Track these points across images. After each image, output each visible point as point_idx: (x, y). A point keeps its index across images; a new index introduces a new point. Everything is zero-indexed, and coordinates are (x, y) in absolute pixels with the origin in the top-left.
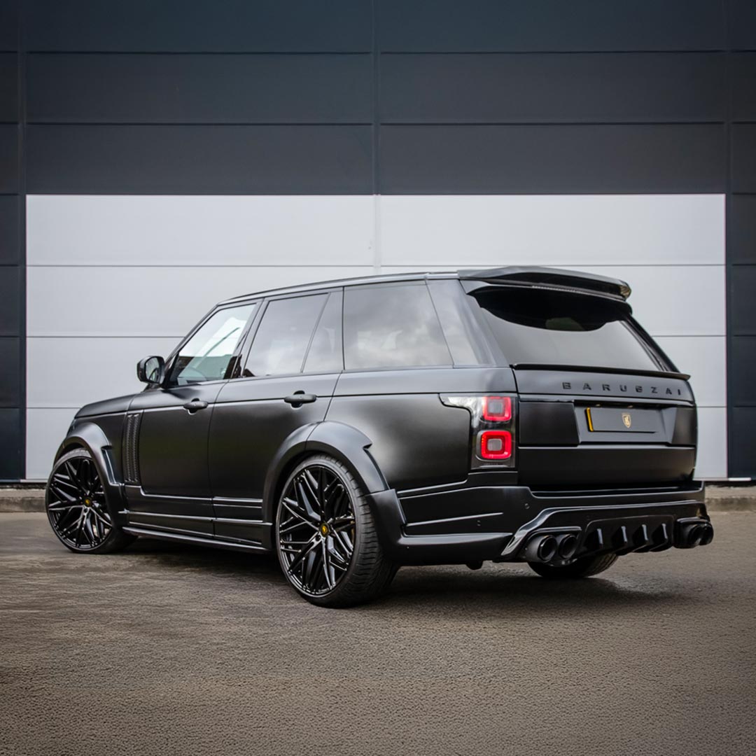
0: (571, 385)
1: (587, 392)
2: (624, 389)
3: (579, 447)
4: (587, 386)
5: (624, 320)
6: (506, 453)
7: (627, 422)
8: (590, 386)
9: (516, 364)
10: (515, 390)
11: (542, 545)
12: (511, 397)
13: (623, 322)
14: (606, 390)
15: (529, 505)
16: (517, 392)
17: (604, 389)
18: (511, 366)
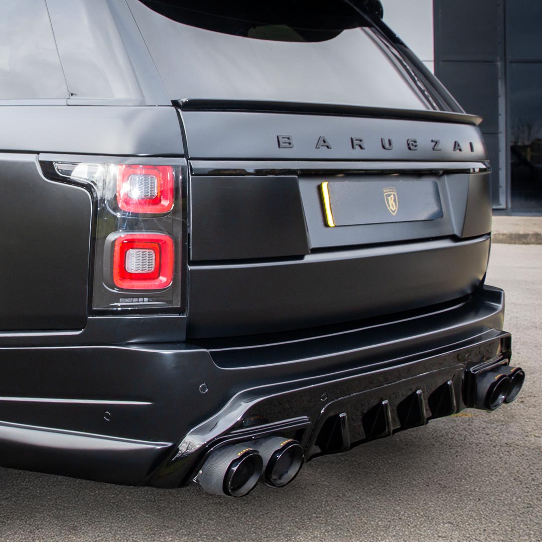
0: (293, 142)
1: (323, 153)
2: (386, 145)
3: (309, 258)
4: (324, 143)
5: (370, 26)
6: (163, 279)
7: (392, 205)
8: (330, 142)
9: (184, 100)
10: (182, 152)
11: (235, 469)
12: (175, 167)
13: (367, 29)
14: (357, 147)
15: (208, 386)
16: (185, 155)
17: (353, 147)
18: (175, 104)
